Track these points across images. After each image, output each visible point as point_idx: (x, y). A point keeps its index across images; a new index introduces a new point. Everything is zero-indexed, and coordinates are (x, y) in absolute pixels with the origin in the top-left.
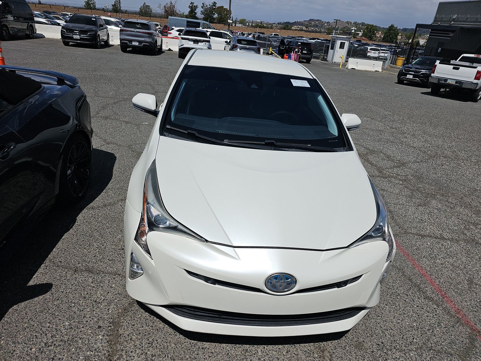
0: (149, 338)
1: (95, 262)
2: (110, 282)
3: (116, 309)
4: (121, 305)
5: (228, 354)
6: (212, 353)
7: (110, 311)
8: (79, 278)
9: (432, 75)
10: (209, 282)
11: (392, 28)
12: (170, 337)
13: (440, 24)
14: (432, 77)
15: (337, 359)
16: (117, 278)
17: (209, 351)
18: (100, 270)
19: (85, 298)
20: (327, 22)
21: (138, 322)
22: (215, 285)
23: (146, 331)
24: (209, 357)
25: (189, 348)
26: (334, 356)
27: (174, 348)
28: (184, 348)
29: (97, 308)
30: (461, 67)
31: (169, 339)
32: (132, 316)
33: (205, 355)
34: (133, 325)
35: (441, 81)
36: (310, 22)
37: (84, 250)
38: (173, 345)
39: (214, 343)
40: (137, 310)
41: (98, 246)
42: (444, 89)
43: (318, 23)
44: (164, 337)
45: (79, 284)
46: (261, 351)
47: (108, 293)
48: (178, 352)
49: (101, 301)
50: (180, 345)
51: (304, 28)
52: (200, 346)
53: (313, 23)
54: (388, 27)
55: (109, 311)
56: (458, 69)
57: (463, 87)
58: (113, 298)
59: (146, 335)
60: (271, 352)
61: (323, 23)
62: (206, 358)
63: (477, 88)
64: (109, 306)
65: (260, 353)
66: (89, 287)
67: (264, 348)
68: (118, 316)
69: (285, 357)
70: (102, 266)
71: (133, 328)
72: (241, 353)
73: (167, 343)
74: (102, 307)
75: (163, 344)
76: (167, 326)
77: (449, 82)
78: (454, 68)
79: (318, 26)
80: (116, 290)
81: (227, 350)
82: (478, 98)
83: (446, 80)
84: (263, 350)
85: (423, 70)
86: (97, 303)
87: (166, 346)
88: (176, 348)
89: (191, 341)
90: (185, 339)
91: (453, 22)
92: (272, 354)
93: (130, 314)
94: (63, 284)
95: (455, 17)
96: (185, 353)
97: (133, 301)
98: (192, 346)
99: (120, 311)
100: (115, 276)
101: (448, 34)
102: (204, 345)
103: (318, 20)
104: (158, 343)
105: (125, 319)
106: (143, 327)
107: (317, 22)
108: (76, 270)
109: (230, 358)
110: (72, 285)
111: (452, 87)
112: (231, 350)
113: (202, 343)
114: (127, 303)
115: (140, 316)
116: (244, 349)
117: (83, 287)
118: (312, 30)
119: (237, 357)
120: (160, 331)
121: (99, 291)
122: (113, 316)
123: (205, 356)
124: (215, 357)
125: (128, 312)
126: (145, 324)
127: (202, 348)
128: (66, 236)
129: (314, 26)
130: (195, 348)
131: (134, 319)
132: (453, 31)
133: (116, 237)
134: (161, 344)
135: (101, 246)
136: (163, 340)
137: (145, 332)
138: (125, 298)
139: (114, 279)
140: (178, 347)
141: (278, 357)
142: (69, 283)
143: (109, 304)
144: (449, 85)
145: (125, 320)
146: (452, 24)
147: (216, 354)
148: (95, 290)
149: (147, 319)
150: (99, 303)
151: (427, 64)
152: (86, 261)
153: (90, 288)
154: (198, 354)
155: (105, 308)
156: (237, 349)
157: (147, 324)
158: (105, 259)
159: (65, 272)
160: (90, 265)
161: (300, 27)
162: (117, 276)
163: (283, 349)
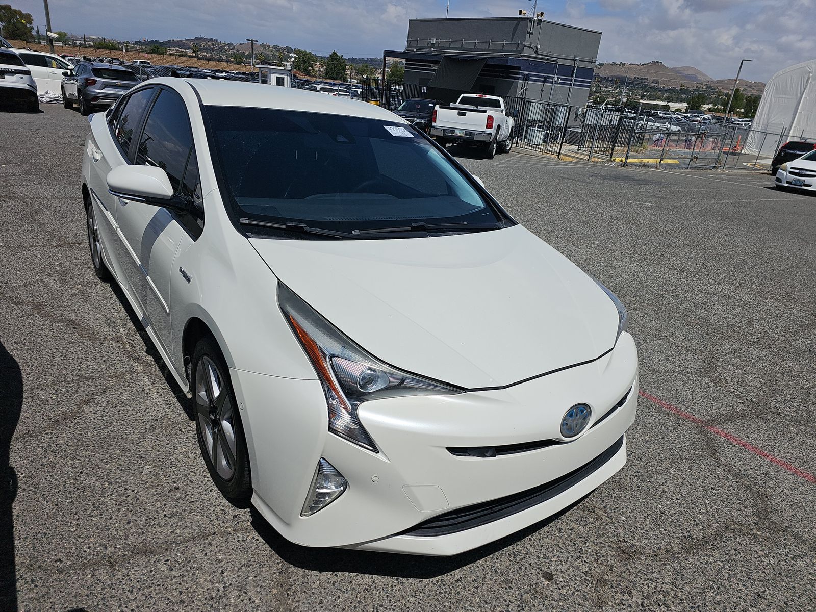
0: (364, 608)
1: (139, 531)
2: (206, 553)
3: (264, 593)
4: (267, 582)
5: (496, 572)
6: (475, 581)
7: (256, 601)
8: (134, 574)
9: (434, 124)
10: (486, 455)
11: (334, 56)
12: (396, 590)
13: (416, 51)
14: (434, 127)
15: (614, 512)
16: (214, 542)
17: (468, 580)
18: (167, 542)
19: (182, 602)
20: (228, 44)
21: (324, 594)
22: (495, 456)
23: (351, 600)
24: (477, 588)
25: (439, 591)
26: (608, 511)
27: (417, 603)
28: (430, 595)
29: (226, 607)
30: (467, 112)
31: (398, 594)
32: (305, 590)
33: (467, 589)
34: (321, 602)
35: (447, 133)
36: (197, 42)
37: (92, 520)
38: (412, 599)
39: (465, 566)
40: (303, 577)
41: (116, 501)
42: (451, 144)
43: (213, 45)
44: (387, 594)
45: (144, 584)
46: (531, 545)
47: (222, 572)
48: (429, 605)
49: (221, 593)
50: (422, 594)
51: (190, 52)
52: (451, 580)
53: (203, 44)
54: (329, 56)
55: (254, 602)
56: (464, 114)
57: (475, 139)
58: (240, 578)
59: (355, 606)
60: (542, 541)
61: (221, 44)
62: (474, 592)
63: (491, 140)
64: (245, 593)
65: (532, 550)
66: (172, 580)
67: (531, 540)
68: (279, 602)
69: (562, 538)
70: (163, 533)
71: (324, 607)
72: (510, 561)
73: (399, 600)
74: (233, 601)
75: (395, 606)
76: (376, 576)
77: (457, 133)
78: (459, 114)
79: (213, 49)
80: (232, 563)
81: (490, 567)
82: (494, 154)
83: (452, 131)
84: (531, 543)
85: (415, 119)
86: (217, 599)
87: (403, 606)
88: (420, 602)
89: (431, 580)
90: (420, 581)
91: (432, 50)
92: (546, 543)
93: (297, 587)
94: (109, 599)
95: (434, 41)
96: (439, 601)
97: (282, 565)
98: (439, 586)
99: (275, 591)
100: (207, 539)
101: (430, 66)
102: (455, 575)
103: (211, 40)
104: (386, 608)
105: (296, 599)
106: (339, 597)
107: (210, 44)
108: (111, 563)
109: (502, 575)
110: (132, 592)
111: (462, 140)
112: (494, 564)
113: (449, 574)
114: (275, 573)
115: (318, 582)
116: (509, 554)
117: (158, 585)
118: (205, 56)
119: (510, 570)
120: (373, 590)
121: (201, 578)
122: (269, 606)
123: (469, 590)
124: (483, 584)
125: (291, 586)
126: (339, 591)
127: (457, 581)
128: (17, 508)
129: (206, 50)
130: (446, 586)
131: (313, 593)
132: (436, 63)
133: (142, 472)
134: (393, 607)
135: (124, 498)
136: (390, 600)
137: (351, 603)
138: (262, 567)
139: (210, 544)
140: (421, 598)
141: (556, 542)
142: (121, 591)
143: (243, 590)
144: (458, 138)
145: (299, 601)
146: (432, 52)
147: (481, 579)
148: (190, 579)
149: (335, 582)
150: (220, 597)
151: (417, 109)
152: (118, 536)
153: (174, 581)
154: (458, 593)
155: (242, 601)
156: (501, 558)
157: (343, 590)
158: (155, 518)
159: (89, 576)
160: (137, 541)
161: (180, 50)
162: (210, 538)
163: (552, 530)
